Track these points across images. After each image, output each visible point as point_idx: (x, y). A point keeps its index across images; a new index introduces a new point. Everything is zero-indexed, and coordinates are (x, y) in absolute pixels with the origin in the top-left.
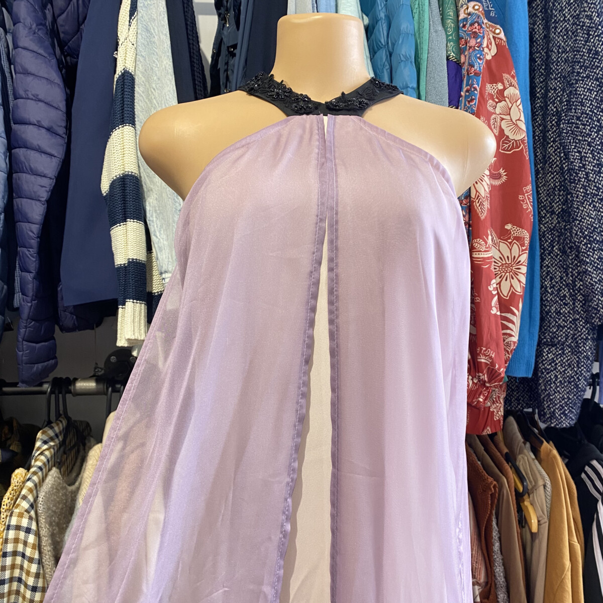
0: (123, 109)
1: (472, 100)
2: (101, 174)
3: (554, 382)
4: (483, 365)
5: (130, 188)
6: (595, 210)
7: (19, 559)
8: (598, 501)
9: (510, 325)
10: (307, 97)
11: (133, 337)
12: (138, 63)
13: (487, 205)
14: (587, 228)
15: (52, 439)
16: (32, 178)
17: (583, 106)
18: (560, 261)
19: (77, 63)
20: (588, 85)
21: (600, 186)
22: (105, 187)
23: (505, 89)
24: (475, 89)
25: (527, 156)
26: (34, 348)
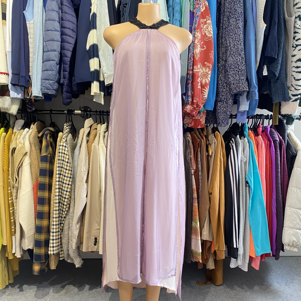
0: (93, 24)
1: (196, 24)
2: (86, 44)
3: (220, 113)
4: (195, 103)
5: (95, 48)
6: (232, 59)
7: (63, 155)
8: (231, 148)
9: (204, 92)
10: (145, 24)
11: (96, 92)
12: (97, 10)
13: (198, 56)
14: (230, 64)
15: (69, 126)
16: (68, 44)
17: (231, 26)
18: (224, 75)
20: (233, 20)
21: (234, 51)
22: (88, 48)
23: (207, 21)
24: (197, 21)
25: (213, 41)
26: (67, 95)
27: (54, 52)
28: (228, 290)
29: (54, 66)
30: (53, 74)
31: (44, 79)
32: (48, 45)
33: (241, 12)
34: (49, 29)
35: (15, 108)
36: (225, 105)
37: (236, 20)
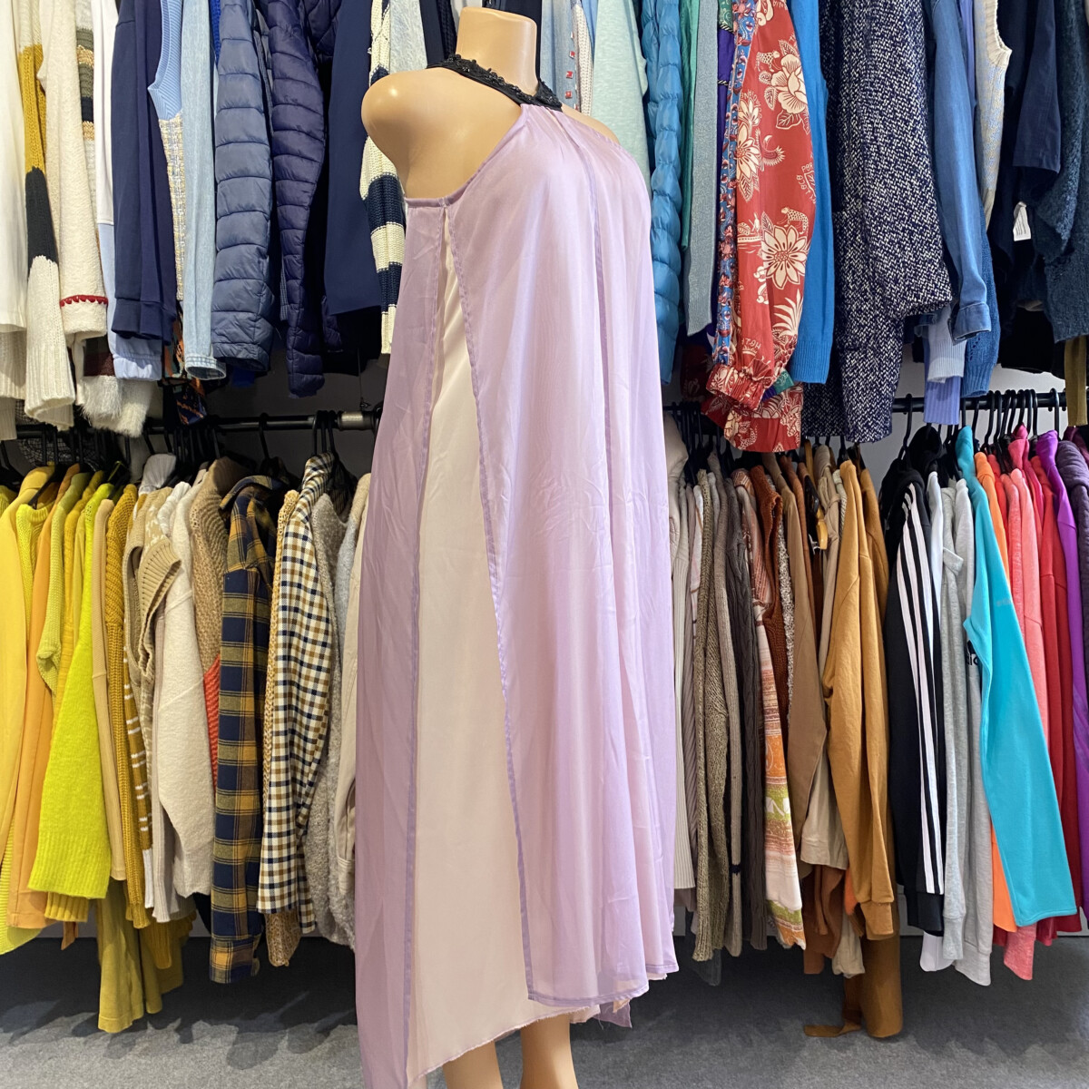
1: (739, 73)
2: (360, 177)
3: (856, 391)
4: (749, 358)
5: (388, 188)
6: (886, 187)
7: (297, 566)
8: (904, 522)
9: (786, 318)
12: (392, 58)
14: (877, 208)
16: (295, 184)
17: (875, 69)
18: (863, 251)
19: (330, 61)
20: (882, 45)
21: (892, 160)
22: (364, 191)
23: (782, 57)
24: (743, 61)
25: (808, 131)
26: (303, 358)
27: (248, 213)
28: (923, 1056)
29: (250, 264)
30: (249, 288)
31: (220, 309)
32: (229, 192)
33: (913, 14)
34: (231, 138)
35: (135, 413)
36: (872, 360)
37: (893, 45)
